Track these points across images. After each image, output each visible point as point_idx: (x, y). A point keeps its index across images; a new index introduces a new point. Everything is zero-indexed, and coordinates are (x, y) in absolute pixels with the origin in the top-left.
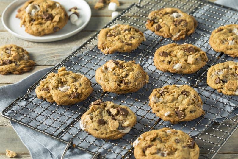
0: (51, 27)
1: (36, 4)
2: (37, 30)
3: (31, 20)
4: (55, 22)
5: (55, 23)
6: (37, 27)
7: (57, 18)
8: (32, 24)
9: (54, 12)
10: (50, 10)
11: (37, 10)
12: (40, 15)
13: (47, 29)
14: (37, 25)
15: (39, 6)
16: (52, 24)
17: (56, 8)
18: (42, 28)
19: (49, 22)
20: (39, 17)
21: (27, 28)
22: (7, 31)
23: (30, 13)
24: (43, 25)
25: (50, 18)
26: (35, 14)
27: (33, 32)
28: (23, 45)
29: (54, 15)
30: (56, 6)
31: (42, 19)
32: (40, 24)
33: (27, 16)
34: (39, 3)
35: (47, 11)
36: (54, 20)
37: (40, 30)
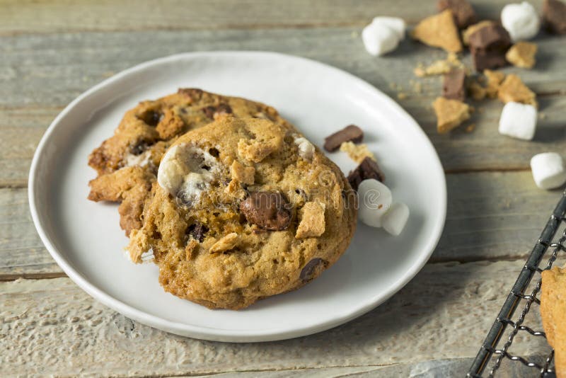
0: (291, 265)
1: (202, 147)
2: (228, 281)
3: (191, 229)
4: (307, 236)
5: (311, 244)
6: (223, 268)
7: (312, 218)
8: (195, 253)
9: (292, 182)
10: (271, 174)
11: (209, 175)
12: (228, 203)
13: (274, 276)
14: (225, 259)
15: (215, 152)
16: (295, 251)
17: (299, 164)
18: (250, 272)
19: (278, 239)
20: (227, 213)
21: (173, 268)
22: (63, 275)
23: (176, 195)
24: (254, 256)
25: (282, 220)
26: (204, 195)
27: (207, 289)
28: (164, 359)
29: (296, 199)
30: (297, 151)
31: (243, 221)
32: (238, 249)
33: (166, 207)
34: (217, 140)
35: (259, 180)
36: (303, 226)
37: (240, 280)
